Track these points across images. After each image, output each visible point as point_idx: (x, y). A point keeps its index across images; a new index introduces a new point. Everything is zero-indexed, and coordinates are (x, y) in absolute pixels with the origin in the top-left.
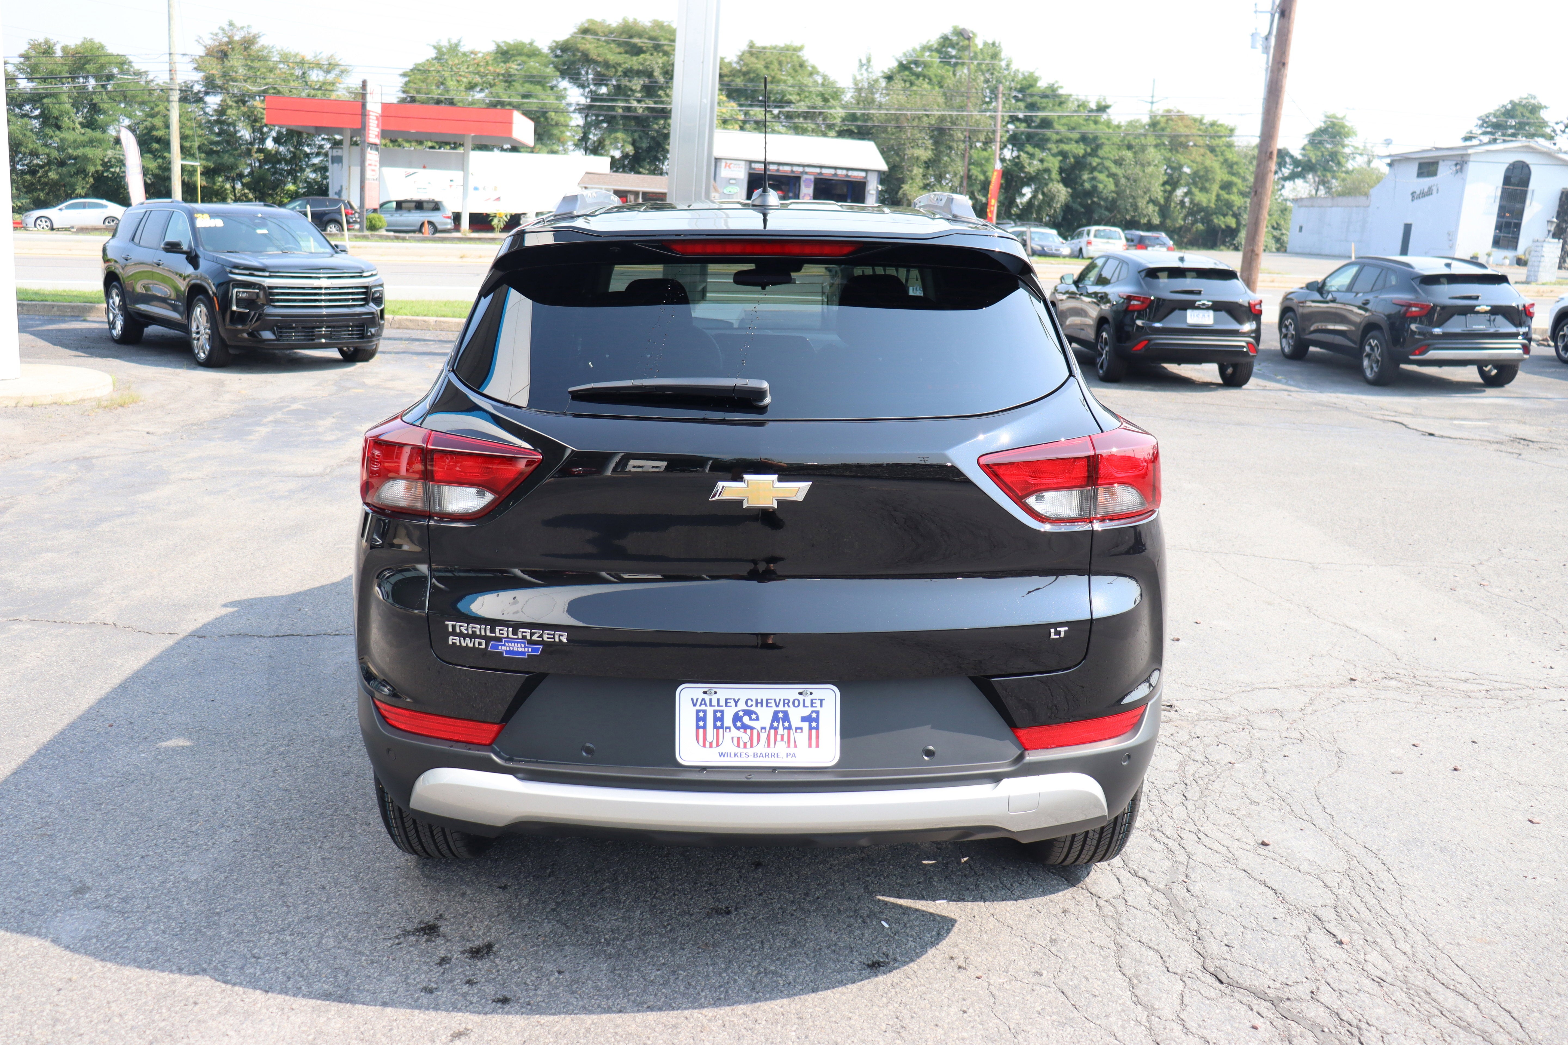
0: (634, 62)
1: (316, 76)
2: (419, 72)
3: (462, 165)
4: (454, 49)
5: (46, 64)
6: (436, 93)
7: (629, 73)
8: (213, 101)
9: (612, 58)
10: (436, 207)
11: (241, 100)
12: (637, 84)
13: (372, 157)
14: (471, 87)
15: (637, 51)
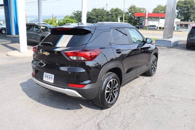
0: (185, 6)
1: (142, 10)
2: (155, 9)
3: (159, 21)
4: (160, 6)
5: (112, 11)
6: (157, 11)
7: (185, 7)
8: (130, 14)
9: (182, 5)
10: (155, 26)
11: (133, 13)
12: (186, 9)
13: (146, 20)
14: (162, 11)
15: (186, 4)
